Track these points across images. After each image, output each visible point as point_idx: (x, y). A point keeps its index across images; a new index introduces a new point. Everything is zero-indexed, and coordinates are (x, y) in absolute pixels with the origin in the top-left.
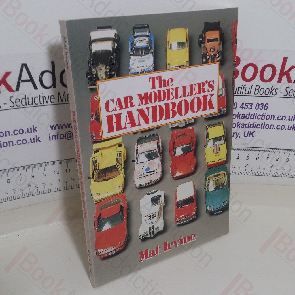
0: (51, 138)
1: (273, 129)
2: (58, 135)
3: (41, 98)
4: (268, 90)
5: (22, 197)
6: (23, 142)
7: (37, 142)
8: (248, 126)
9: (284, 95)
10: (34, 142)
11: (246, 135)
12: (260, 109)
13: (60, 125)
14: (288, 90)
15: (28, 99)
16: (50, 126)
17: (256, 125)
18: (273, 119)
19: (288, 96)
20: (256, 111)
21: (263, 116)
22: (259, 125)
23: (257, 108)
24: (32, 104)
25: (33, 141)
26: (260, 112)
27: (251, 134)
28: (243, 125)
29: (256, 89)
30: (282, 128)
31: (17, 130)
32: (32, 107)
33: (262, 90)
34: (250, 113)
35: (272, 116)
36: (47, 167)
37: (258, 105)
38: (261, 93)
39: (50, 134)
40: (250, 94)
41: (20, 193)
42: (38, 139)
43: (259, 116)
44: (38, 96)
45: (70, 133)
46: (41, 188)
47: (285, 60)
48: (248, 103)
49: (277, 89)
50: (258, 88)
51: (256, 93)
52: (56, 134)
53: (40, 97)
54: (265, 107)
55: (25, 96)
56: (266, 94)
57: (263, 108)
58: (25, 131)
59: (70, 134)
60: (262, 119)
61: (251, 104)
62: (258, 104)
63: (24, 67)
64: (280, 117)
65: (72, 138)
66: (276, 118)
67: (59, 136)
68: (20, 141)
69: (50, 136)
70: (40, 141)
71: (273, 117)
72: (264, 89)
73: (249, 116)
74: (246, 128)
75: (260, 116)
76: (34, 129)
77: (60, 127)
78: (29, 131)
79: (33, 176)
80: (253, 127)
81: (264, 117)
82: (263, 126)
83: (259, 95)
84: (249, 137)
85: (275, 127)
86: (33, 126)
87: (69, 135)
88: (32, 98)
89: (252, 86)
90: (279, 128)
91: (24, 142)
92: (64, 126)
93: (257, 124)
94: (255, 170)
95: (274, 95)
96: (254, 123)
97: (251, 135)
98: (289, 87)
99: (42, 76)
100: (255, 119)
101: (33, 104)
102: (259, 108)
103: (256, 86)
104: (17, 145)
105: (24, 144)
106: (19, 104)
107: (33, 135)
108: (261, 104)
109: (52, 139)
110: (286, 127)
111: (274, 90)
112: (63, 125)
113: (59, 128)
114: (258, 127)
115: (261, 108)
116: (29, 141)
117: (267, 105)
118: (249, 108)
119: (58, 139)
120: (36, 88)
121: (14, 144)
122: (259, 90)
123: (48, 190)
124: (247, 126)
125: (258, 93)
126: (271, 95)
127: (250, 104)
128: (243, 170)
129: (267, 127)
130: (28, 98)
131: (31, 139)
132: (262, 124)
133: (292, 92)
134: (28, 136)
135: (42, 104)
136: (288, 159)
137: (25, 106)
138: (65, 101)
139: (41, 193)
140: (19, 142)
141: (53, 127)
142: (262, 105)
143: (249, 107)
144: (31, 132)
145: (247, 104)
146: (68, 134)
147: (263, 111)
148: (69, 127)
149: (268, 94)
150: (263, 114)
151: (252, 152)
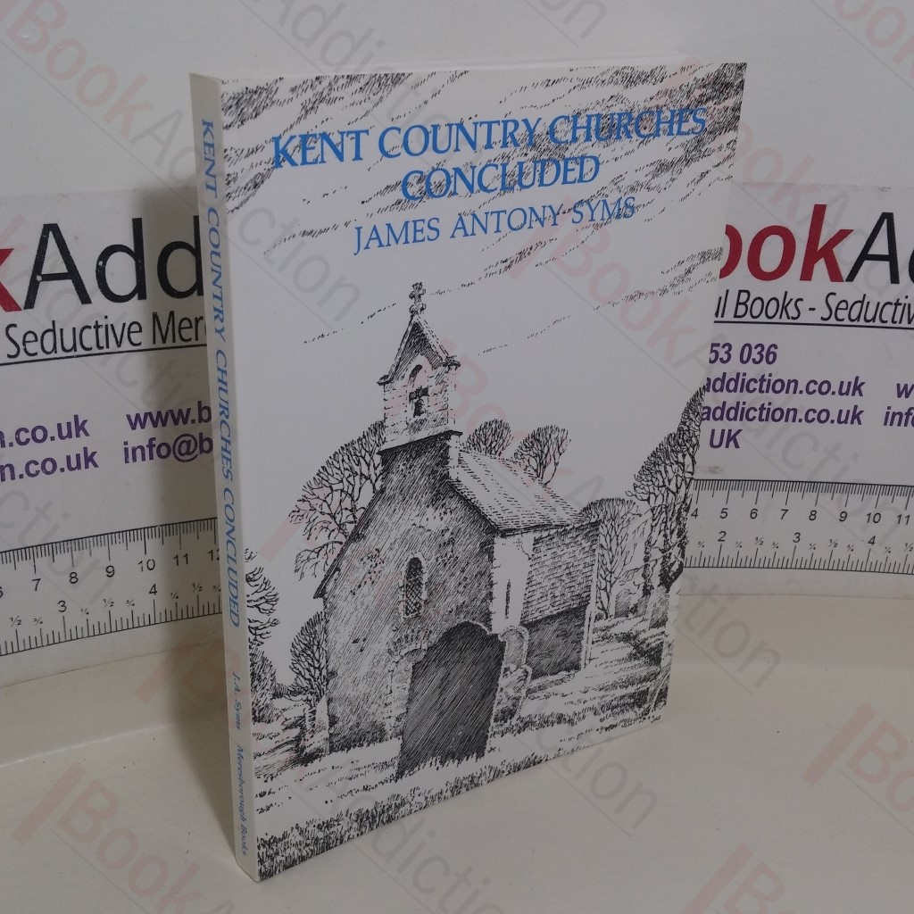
0: (130, 454)
1: (794, 420)
2: (151, 446)
3: (102, 331)
4: (773, 303)
5: (39, 645)
6: (43, 467)
7: (87, 467)
8: (722, 414)
9: (822, 319)
10: (79, 466)
11: (716, 442)
12: (754, 360)
13: (159, 414)
14: (833, 302)
15: (62, 335)
16: (128, 417)
17: (745, 411)
18: (795, 392)
19: (833, 320)
20: (742, 368)
21: (765, 384)
22: (752, 412)
23: (745, 359)
24: (74, 348)
25: (74, 464)
26: (752, 371)
27: (732, 438)
28: (706, 410)
29: (741, 301)
30: (822, 416)
31: (26, 431)
32: (73, 357)
33: (758, 303)
34: (724, 374)
35: (789, 382)
36: (118, 549)
37: (747, 349)
38: (756, 312)
39: (126, 443)
40: (722, 316)
41: (34, 633)
42: (90, 459)
43: (752, 383)
44: (92, 324)
45: (187, 438)
46: (99, 615)
47: (819, 212)
48: (718, 345)
49: (801, 300)
50: (744, 297)
51: (738, 314)
52: (145, 443)
53: (97, 327)
54: (769, 354)
55: (53, 322)
56: (770, 314)
57: (762, 356)
58: (53, 431)
59: (189, 443)
60: (761, 391)
61: (727, 348)
62: (749, 345)
63: (51, 233)
64: (812, 384)
65: (194, 454)
66: (801, 386)
67: (155, 449)
68: (36, 463)
69: (126, 450)
70: (96, 465)
71: (793, 385)
72: (762, 300)
73: (723, 383)
74: (715, 419)
75: (756, 382)
76: (79, 427)
77: (157, 419)
78: (65, 433)
79: (73, 575)
80: (735, 418)
81: (767, 384)
82: (767, 414)
83: (748, 318)
84: (727, 446)
85: (801, 415)
86: (76, 417)
87: (184, 445)
88: (74, 329)
89: (728, 291)
90: (813, 419)
91: (49, 466)
92: (170, 419)
93: (747, 407)
94: (748, 552)
95: (793, 318)
96: (738, 403)
97: (732, 443)
98: (834, 294)
99: (105, 264)
100: (741, 391)
101: (75, 351)
102: (751, 360)
103: (740, 291)
104: (25, 475)
105: (48, 473)
106: (34, 347)
107: (74, 446)
108: (756, 348)
109: (134, 459)
110: (834, 416)
111: (793, 303)
112: (167, 414)
113: (155, 425)
114: (752, 414)
115: (758, 359)
116: (62, 463)
117: (772, 349)
118: (721, 359)
119: (151, 458)
120: (85, 298)
121: (17, 474)
122: (749, 304)
123: (119, 623)
124: (718, 413)
125: (745, 314)
126: (784, 319)
127: (723, 347)
128: (711, 551)
129: (778, 415)
130: (62, 330)
131: (68, 458)
132: (762, 408)
133: (845, 307)
134: (60, 450)
135: (105, 350)
136: (844, 515)
137: (53, 355)
138: (174, 341)
139: (97, 633)
140: (33, 469)
141: (136, 422)
142: (759, 349)
143: (720, 356)
144: (70, 435)
145: (715, 348)
146: (184, 441)
147: (764, 368)
148: (185, 422)
149: (775, 314)
150: (763, 376)
151: (735, 494)
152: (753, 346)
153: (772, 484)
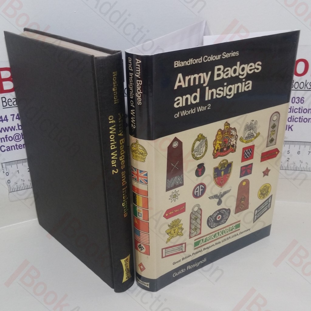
4: (302, 84)
12: (296, 102)
17: (294, 119)
20: (292, 105)
21: (301, 110)
22: (296, 119)
23: (293, 102)
26: (296, 106)
33: (297, 84)
35: (309, 109)
37: (294, 99)
38: (296, 86)
54: (301, 100)
56: (301, 87)
57: (299, 101)
60: (299, 113)
62: (294, 97)
75: (297, 109)
80: (291, 121)
82: (301, 120)
83: (293, 89)
84: (288, 130)
94: (297, 165)
95: (309, 89)
96: (292, 116)
97: (290, 129)
100: (293, 112)
111: (309, 84)
114: (296, 120)
115: (298, 102)
117: (303, 99)
122: (294, 84)
126: (306, 89)
128: (285, 164)
129: (305, 120)
132: (300, 118)
142: (298, 99)
147: (300, 105)
149: (303, 87)
150: (300, 107)
151: (292, 146)
152: (296, 98)
153: (305, 143)
